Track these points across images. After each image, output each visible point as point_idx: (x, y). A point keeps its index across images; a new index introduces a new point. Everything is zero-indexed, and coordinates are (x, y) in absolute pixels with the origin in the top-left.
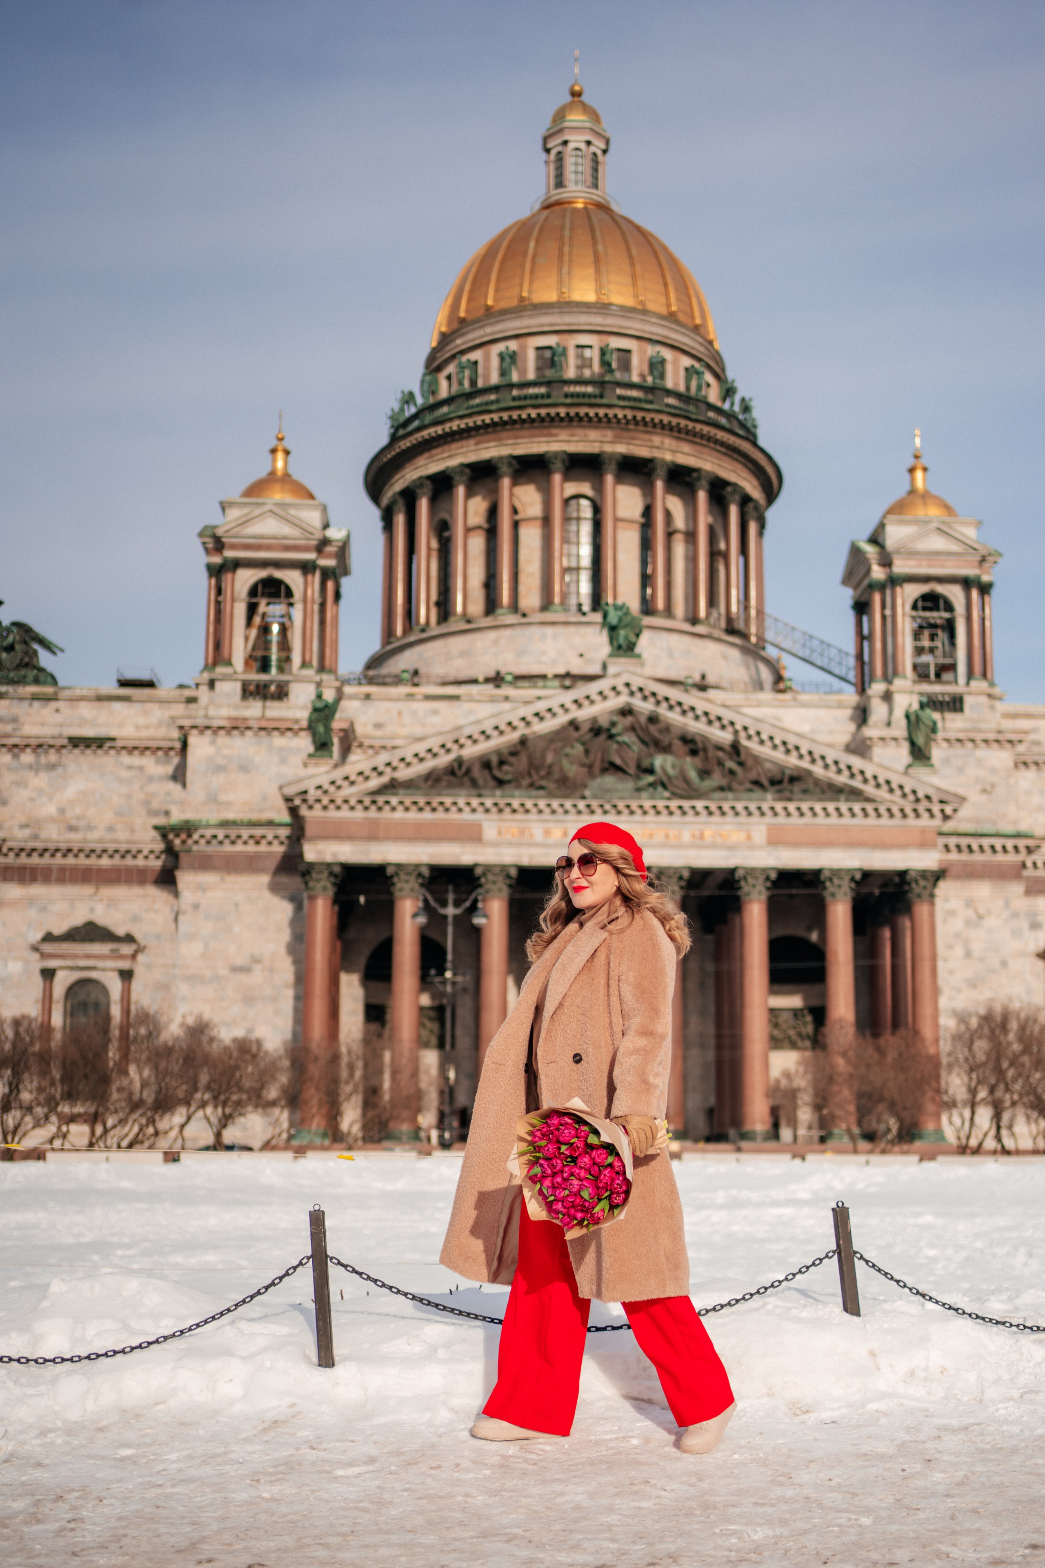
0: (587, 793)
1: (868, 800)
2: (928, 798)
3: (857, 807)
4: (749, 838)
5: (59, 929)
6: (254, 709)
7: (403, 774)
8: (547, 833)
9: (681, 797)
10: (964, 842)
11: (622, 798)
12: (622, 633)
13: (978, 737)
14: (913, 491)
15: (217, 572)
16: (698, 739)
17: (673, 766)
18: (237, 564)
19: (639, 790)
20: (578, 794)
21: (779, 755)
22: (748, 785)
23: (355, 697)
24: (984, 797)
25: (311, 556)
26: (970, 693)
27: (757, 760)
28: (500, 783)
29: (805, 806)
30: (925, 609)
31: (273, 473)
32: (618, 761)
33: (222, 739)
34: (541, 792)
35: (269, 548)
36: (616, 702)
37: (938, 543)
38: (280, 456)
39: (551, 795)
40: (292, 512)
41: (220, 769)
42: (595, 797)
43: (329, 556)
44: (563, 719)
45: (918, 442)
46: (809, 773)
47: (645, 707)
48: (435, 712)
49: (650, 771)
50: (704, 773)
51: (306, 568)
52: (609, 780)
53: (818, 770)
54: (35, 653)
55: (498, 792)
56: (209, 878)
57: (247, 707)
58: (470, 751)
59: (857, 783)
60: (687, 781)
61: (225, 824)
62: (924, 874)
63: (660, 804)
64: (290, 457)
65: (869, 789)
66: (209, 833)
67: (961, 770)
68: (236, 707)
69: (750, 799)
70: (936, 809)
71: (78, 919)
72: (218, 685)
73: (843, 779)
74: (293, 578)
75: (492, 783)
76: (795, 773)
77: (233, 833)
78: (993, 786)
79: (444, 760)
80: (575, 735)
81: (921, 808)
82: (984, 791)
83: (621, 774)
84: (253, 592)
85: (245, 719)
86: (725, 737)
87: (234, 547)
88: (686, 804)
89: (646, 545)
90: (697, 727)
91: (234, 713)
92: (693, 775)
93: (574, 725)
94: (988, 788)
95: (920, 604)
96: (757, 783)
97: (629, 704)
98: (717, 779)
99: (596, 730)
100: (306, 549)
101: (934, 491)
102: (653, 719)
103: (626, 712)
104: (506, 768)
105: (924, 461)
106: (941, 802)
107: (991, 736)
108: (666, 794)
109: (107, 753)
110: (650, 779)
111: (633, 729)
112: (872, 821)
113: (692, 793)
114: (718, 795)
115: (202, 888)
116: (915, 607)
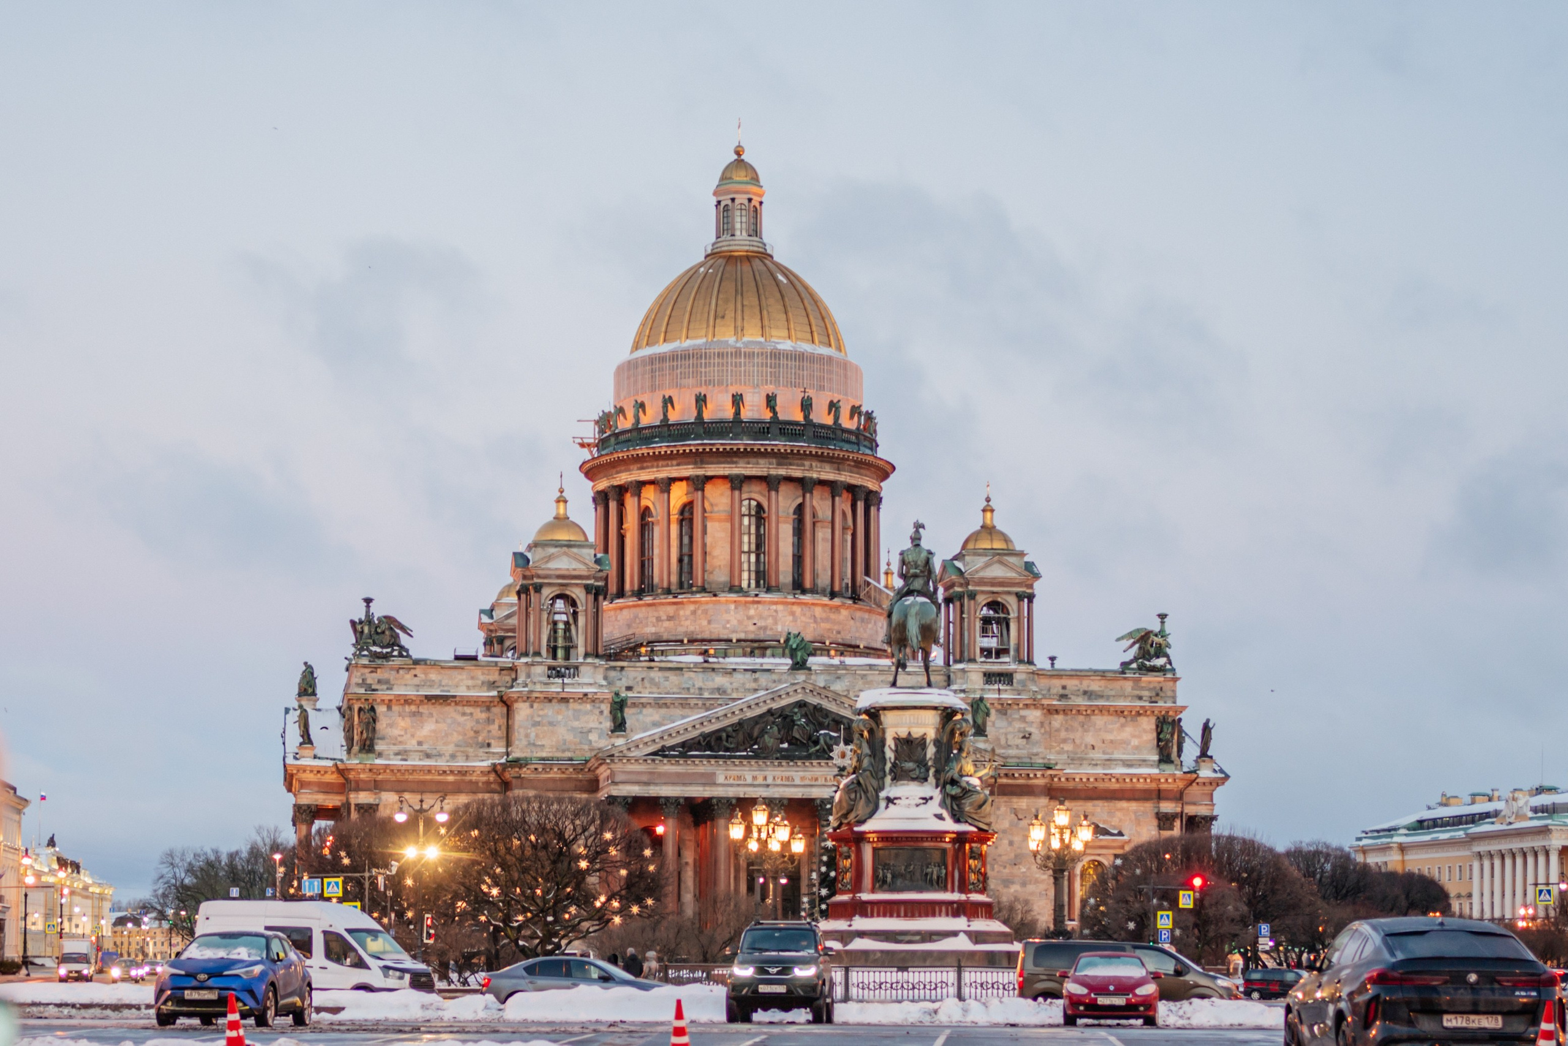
6: (555, 687)
7: (669, 743)
8: (755, 778)
12: (799, 654)
13: (1021, 703)
14: (985, 526)
16: (845, 721)
17: (830, 739)
18: (541, 586)
20: (773, 756)
24: (1024, 741)
26: (1017, 672)
32: (797, 735)
33: (537, 704)
34: (752, 756)
36: (794, 698)
37: (1000, 570)
38: (562, 505)
39: (758, 757)
41: (536, 724)
42: (784, 758)
43: (600, 579)
44: (764, 709)
47: (813, 700)
48: (667, 679)
49: (816, 742)
51: (590, 589)
54: (398, 636)
55: (726, 756)
57: (552, 684)
58: (709, 729)
61: (542, 760)
63: (822, 762)
68: (545, 684)
74: (576, 595)
75: (722, 750)
78: (1030, 733)
79: (693, 734)
80: (771, 719)
82: (1024, 737)
83: (798, 744)
84: (552, 604)
85: (551, 693)
87: (541, 576)
89: (799, 531)
90: (845, 714)
91: (544, 688)
93: (770, 712)
94: (1027, 736)
97: (803, 700)
99: (783, 716)
100: (587, 577)
102: (818, 708)
103: (802, 704)
104: (730, 739)
107: (1029, 702)
108: (825, 755)
109: (449, 704)
110: (816, 747)
111: (806, 715)
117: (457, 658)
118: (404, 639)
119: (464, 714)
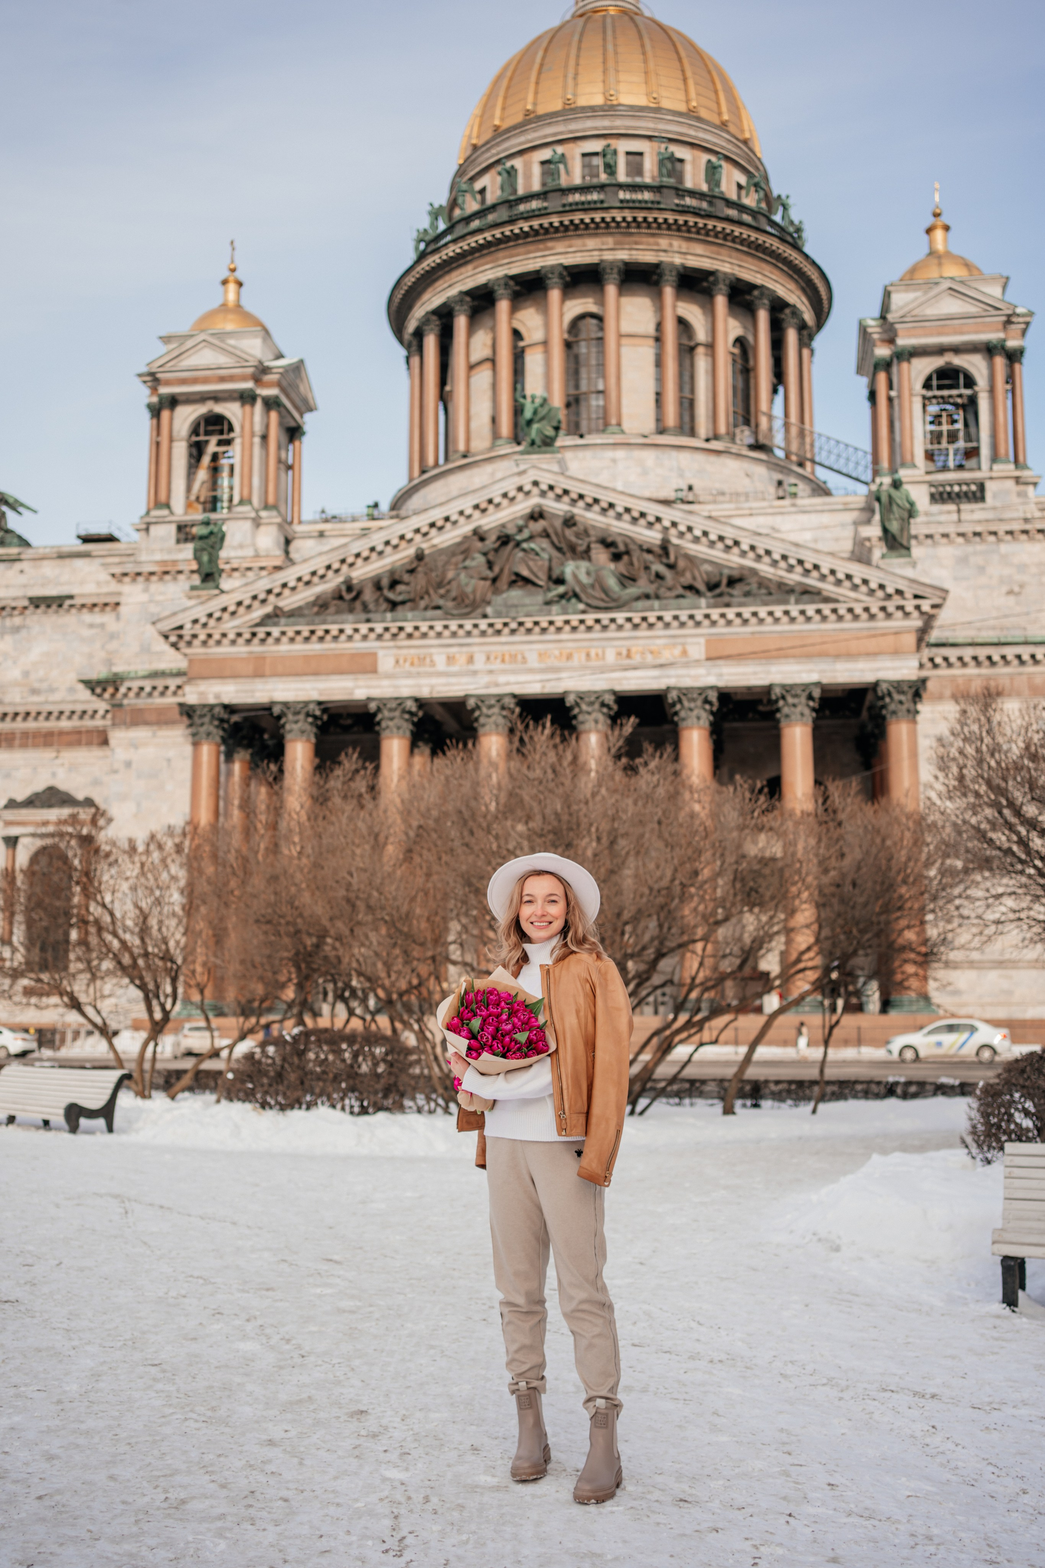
0: (489, 610)
1: (827, 600)
2: (899, 592)
3: (810, 610)
4: (684, 653)
5: (21, 796)
7: (289, 602)
8: (450, 659)
9: (598, 609)
10: (982, 652)
11: (528, 615)
12: (536, 427)
13: (1001, 528)
14: (932, 253)
15: (155, 411)
16: (619, 540)
17: (588, 573)
18: (173, 402)
19: (548, 603)
20: (479, 611)
21: (717, 554)
22: (680, 591)
23: (307, 536)
24: (1012, 599)
25: (249, 385)
26: (991, 478)
27: (690, 559)
28: (394, 605)
29: (746, 612)
30: (940, 387)
31: (224, 305)
32: (525, 573)
33: (155, 586)
34: (438, 613)
35: (205, 380)
36: (524, 506)
37: (952, 306)
38: (232, 287)
39: (449, 615)
40: (232, 342)
42: (499, 615)
43: (269, 385)
44: (466, 528)
45: (937, 198)
46: (754, 572)
47: (557, 508)
49: (560, 581)
50: (627, 579)
51: (247, 398)
52: (516, 594)
53: (765, 568)
54: (4, 515)
55: (389, 615)
56: (141, 733)
57: (180, 551)
58: (361, 573)
59: (812, 581)
60: (605, 591)
61: (155, 675)
62: (898, 686)
63: (575, 619)
64: (243, 289)
65: (828, 588)
66: (135, 685)
67: (982, 569)
68: (170, 551)
69: (680, 609)
70: (910, 605)
71: (39, 786)
72: (153, 529)
73: (795, 577)
74: (231, 410)
75: (384, 606)
76: (736, 574)
77: (160, 683)
78: (1022, 586)
79: (333, 582)
80: (479, 545)
81: (891, 606)
82: (1010, 592)
83: (530, 587)
84: (195, 431)
85: (175, 562)
86: (653, 537)
87: (168, 383)
88: (605, 617)
90: (621, 527)
91: (167, 557)
92: (612, 583)
93: (479, 535)
95: (935, 383)
96: (690, 588)
97: (540, 506)
98: (643, 585)
99: (505, 540)
100: (243, 378)
101: (955, 250)
102: (569, 522)
103: (537, 515)
104: (400, 588)
105: (945, 219)
106: (916, 597)
107: (1017, 526)
108: (581, 606)
110: (561, 589)
111: (546, 534)
112: (831, 625)
113: (612, 604)
114: (640, 604)
115: (135, 745)
116: (927, 385)
117: (87, 539)
118: (13, 521)
119: (91, 626)
